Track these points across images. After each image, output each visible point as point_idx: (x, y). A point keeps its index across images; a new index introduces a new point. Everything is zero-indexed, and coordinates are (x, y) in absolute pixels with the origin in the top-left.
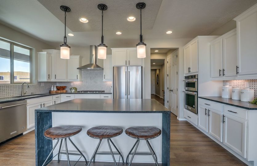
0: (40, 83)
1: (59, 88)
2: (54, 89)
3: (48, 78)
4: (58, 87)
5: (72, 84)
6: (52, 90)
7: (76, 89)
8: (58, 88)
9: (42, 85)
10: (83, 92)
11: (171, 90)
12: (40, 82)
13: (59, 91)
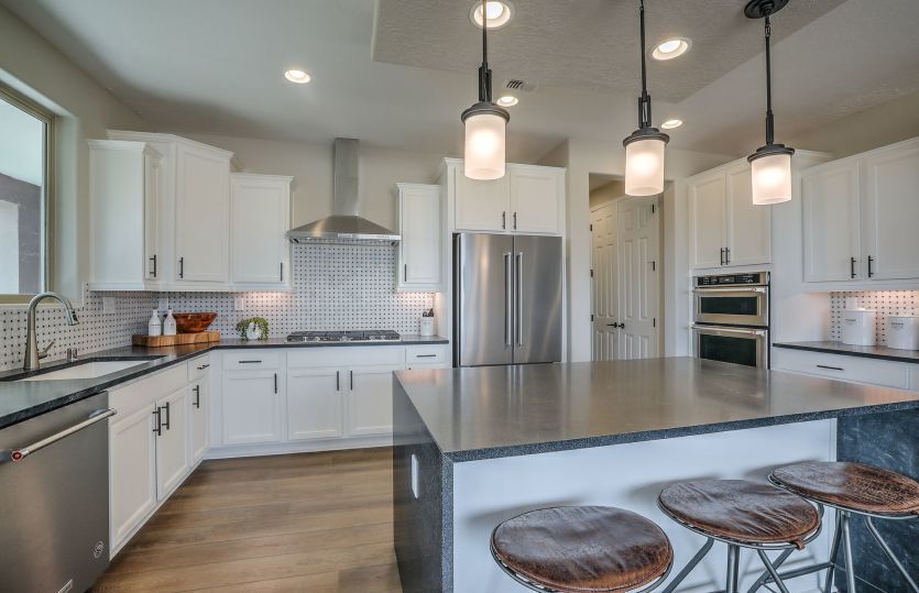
0: (97, 300)
1: (187, 324)
2: (162, 329)
3: (148, 276)
4: (185, 316)
5: (241, 304)
6: (154, 331)
7: (264, 326)
8: (182, 321)
9: (109, 306)
10: (318, 340)
11: (615, 325)
12: (99, 295)
13: (192, 338)
